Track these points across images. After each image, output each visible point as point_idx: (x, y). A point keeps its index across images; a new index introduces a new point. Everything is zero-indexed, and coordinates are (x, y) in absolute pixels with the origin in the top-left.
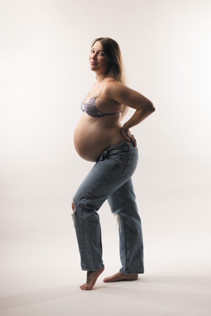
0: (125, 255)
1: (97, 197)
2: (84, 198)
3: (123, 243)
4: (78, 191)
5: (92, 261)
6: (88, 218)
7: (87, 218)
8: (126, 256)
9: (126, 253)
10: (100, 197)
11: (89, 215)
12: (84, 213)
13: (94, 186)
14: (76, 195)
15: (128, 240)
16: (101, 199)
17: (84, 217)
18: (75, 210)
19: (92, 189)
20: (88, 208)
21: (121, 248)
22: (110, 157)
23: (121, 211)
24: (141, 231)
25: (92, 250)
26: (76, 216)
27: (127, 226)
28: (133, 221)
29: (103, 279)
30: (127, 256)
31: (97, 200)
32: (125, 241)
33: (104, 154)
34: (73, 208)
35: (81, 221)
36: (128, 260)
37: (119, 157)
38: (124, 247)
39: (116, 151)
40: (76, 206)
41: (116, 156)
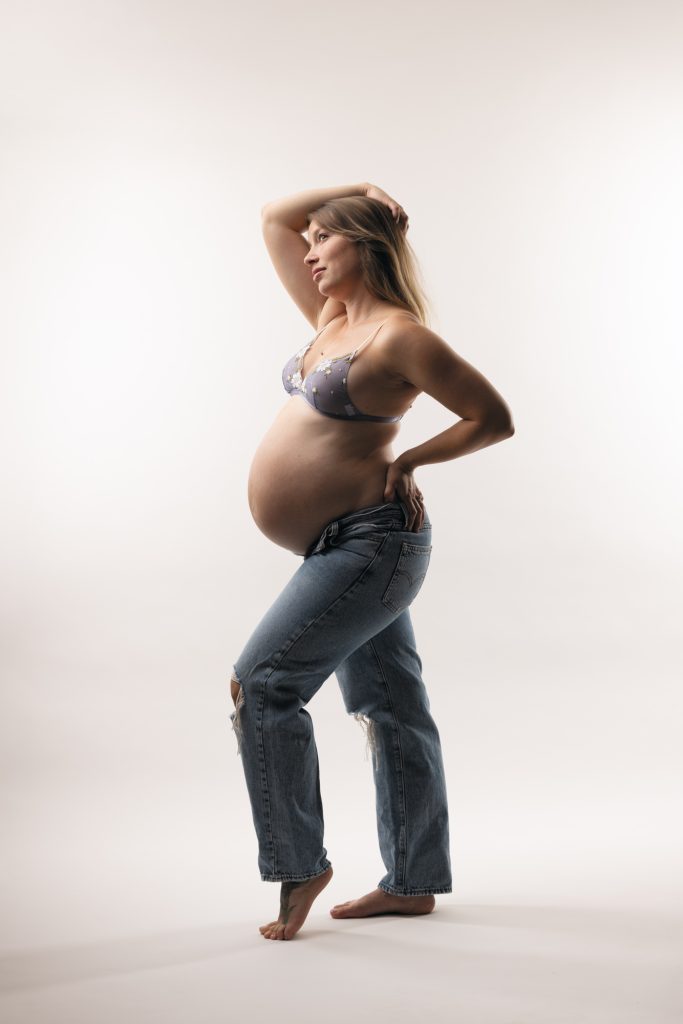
0: (393, 839)
1: (306, 663)
2: (268, 666)
3: (385, 803)
4: (248, 646)
5: (293, 854)
6: (279, 724)
7: (276, 724)
8: (396, 841)
9: (396, 833)
10: (317, 663)
11: (281, 717)
12: (269, 712)
13: (299, 631)
14: (242, 657)
15: (401, 792)
16: (318, 671)
17: (269, 722)
18: (241, 703)
20: (280, 695)
21: (382, 820)
22: (346, 544)
23: (378, 709)
24: (442, 767)
25: (292, 820)
26: (245, 721)
27: (395, 752)
28: (414, 737)
29: (331, 907)
30: (400, 842)
31: (307, 673)
32: (392, 796)
33: (329, 532)
34: (235, 697)
35: (258, 734)
36: (403, 853)
37: (372, 545)
38: (390, 814)
39: (364, 527)
40: (243, 690)
41: (363, 541)
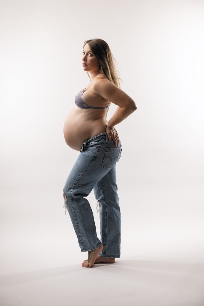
0: (102, 240)
2: (71, 188)
3: (101, 229)
5: (88, 243)
12: (74, 202)
13: (78, 177)
15: (106, 226)
18: (66, 200)
19: (77, 180)
22: (89, 149)
23: (102, 199)
26: (68, 205)
27: (105, 213)
30: (104, 241)
32: (103, 227)
33: (83, 145)
34: (64, 198)
35: (72, 209)
36: (105, 244)
37: (96, 149)
38: (102, 232)
39: (93, 143)
40: (66, 196)
41: (93, 147)
